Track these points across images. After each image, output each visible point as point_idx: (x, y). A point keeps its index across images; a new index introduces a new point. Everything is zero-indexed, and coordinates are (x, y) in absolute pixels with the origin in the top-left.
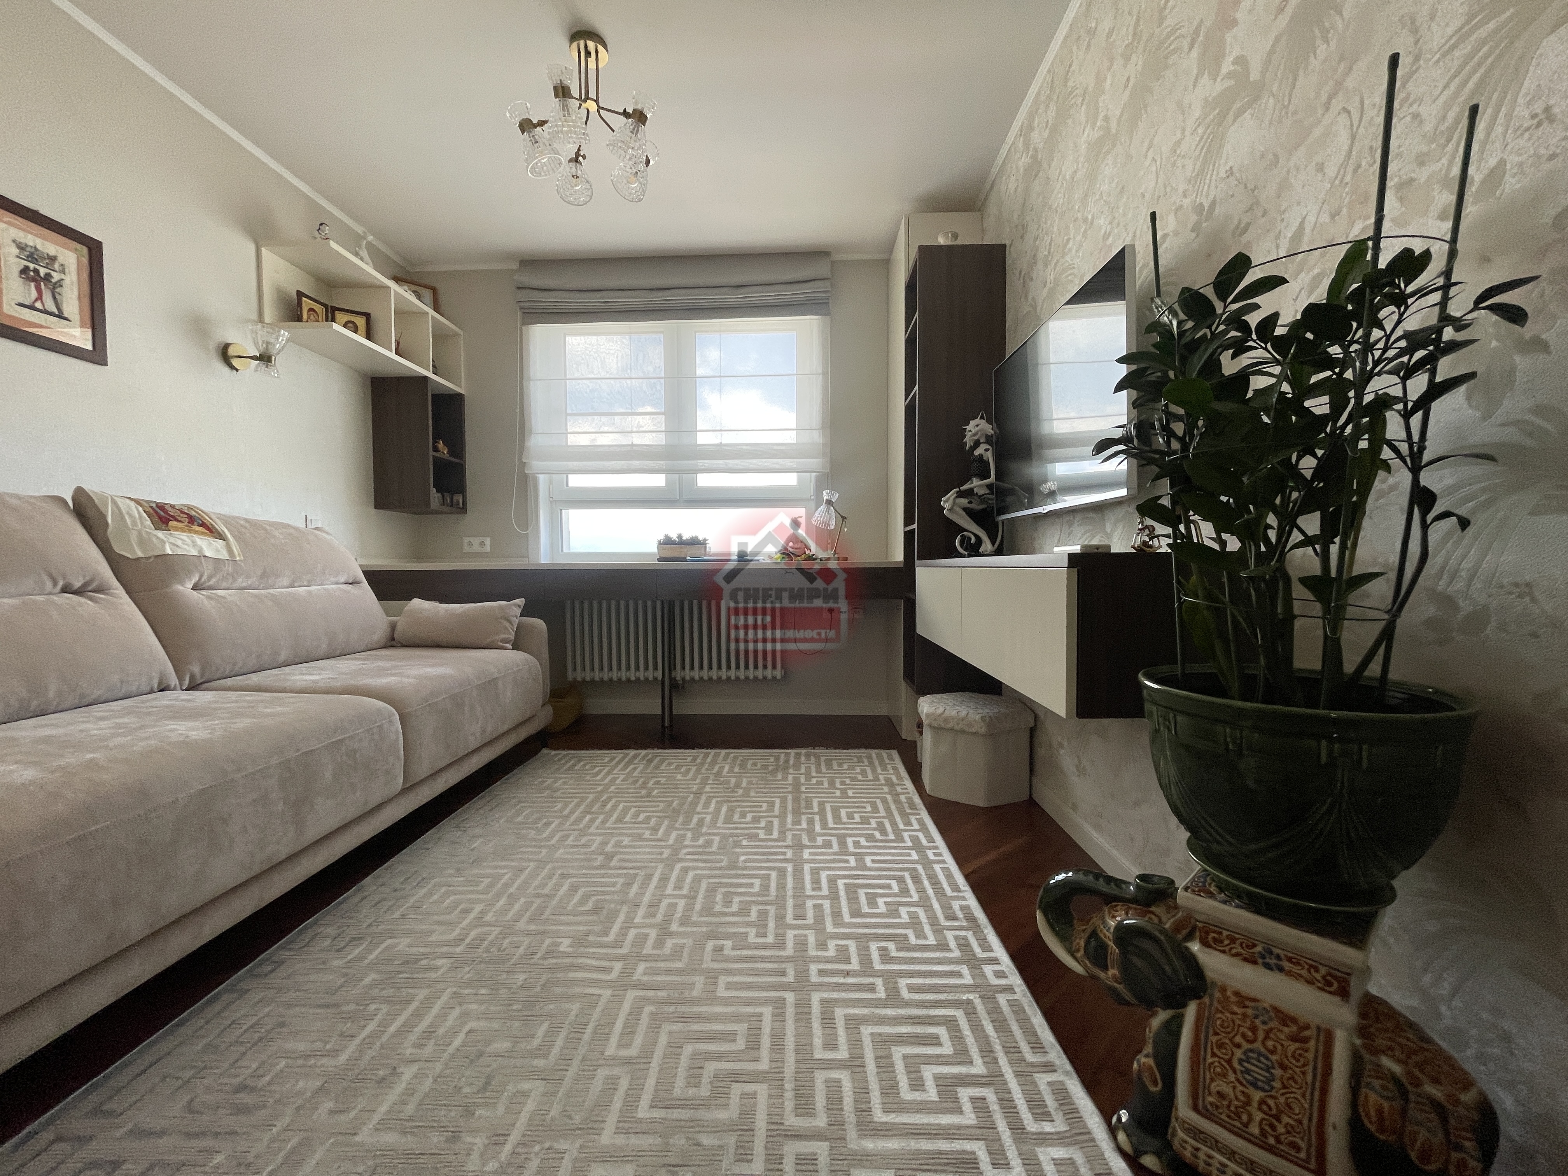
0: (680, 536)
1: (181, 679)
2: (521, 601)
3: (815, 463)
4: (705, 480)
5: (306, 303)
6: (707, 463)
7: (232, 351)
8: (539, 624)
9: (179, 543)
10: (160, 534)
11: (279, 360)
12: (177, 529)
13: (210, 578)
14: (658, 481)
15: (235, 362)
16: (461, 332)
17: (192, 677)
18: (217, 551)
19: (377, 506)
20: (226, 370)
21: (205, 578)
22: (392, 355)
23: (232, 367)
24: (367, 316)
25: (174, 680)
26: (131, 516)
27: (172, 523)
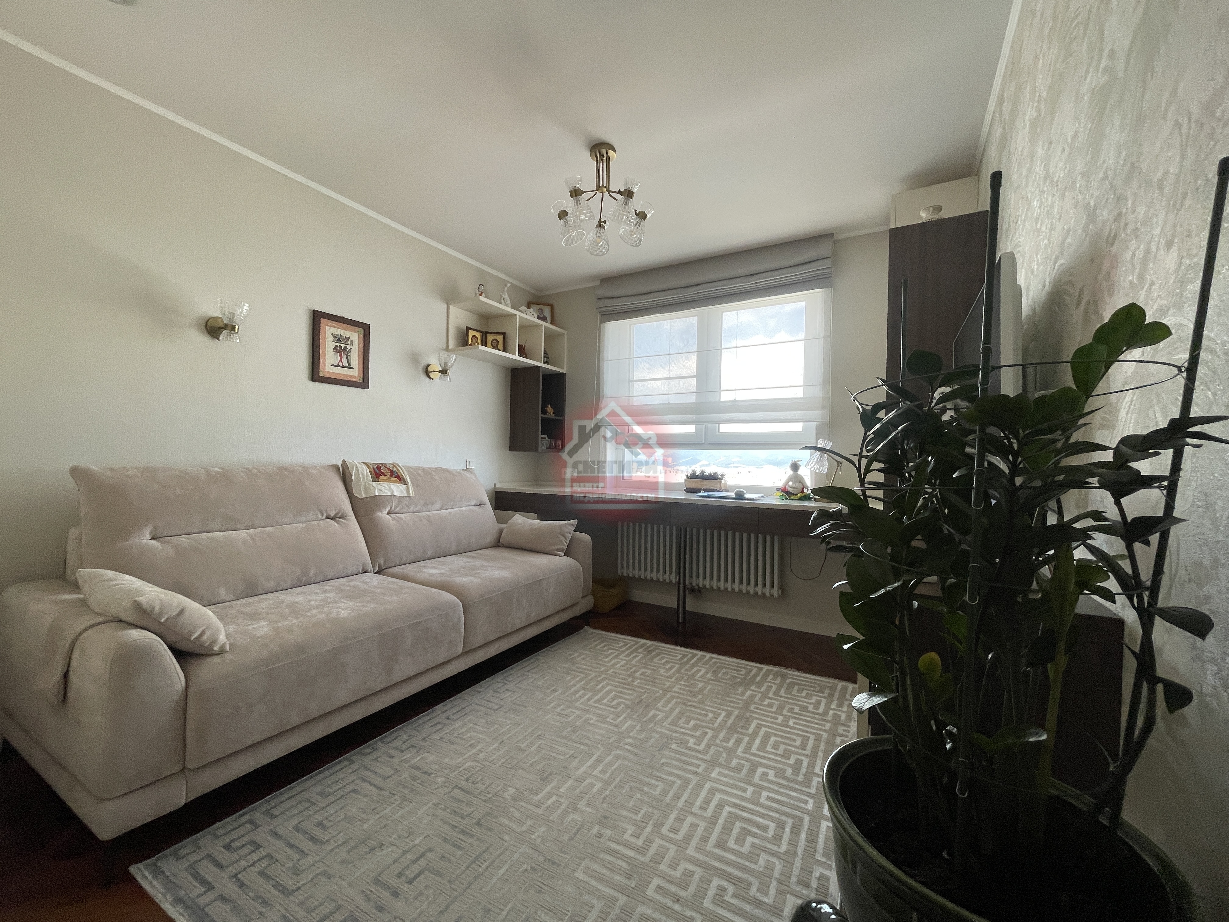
0: (703, 472)
1: (374, 566)
2: (575, 522)
3: (817, 414)
4: (725, 428)
5: (471, 333)
6: (728, 416)
7: (430, 369)
8: (585, 537)
9: (383, 488)
10: (374, 484)
11: (451, 372)
12: (383, 481)
13: (395, 508)
14: (690, 429)
15: (431, 375)
16: (565, 332)
17: (379, 565)
18: (402, 492)
19: (511, 449)
20: (428, 379)
21: (393, 508)
22: (517, 357)
23: (430, 378)
24: (504, 334)
25: (370, 567)
26: (363, 475)
27: (382, 477)
